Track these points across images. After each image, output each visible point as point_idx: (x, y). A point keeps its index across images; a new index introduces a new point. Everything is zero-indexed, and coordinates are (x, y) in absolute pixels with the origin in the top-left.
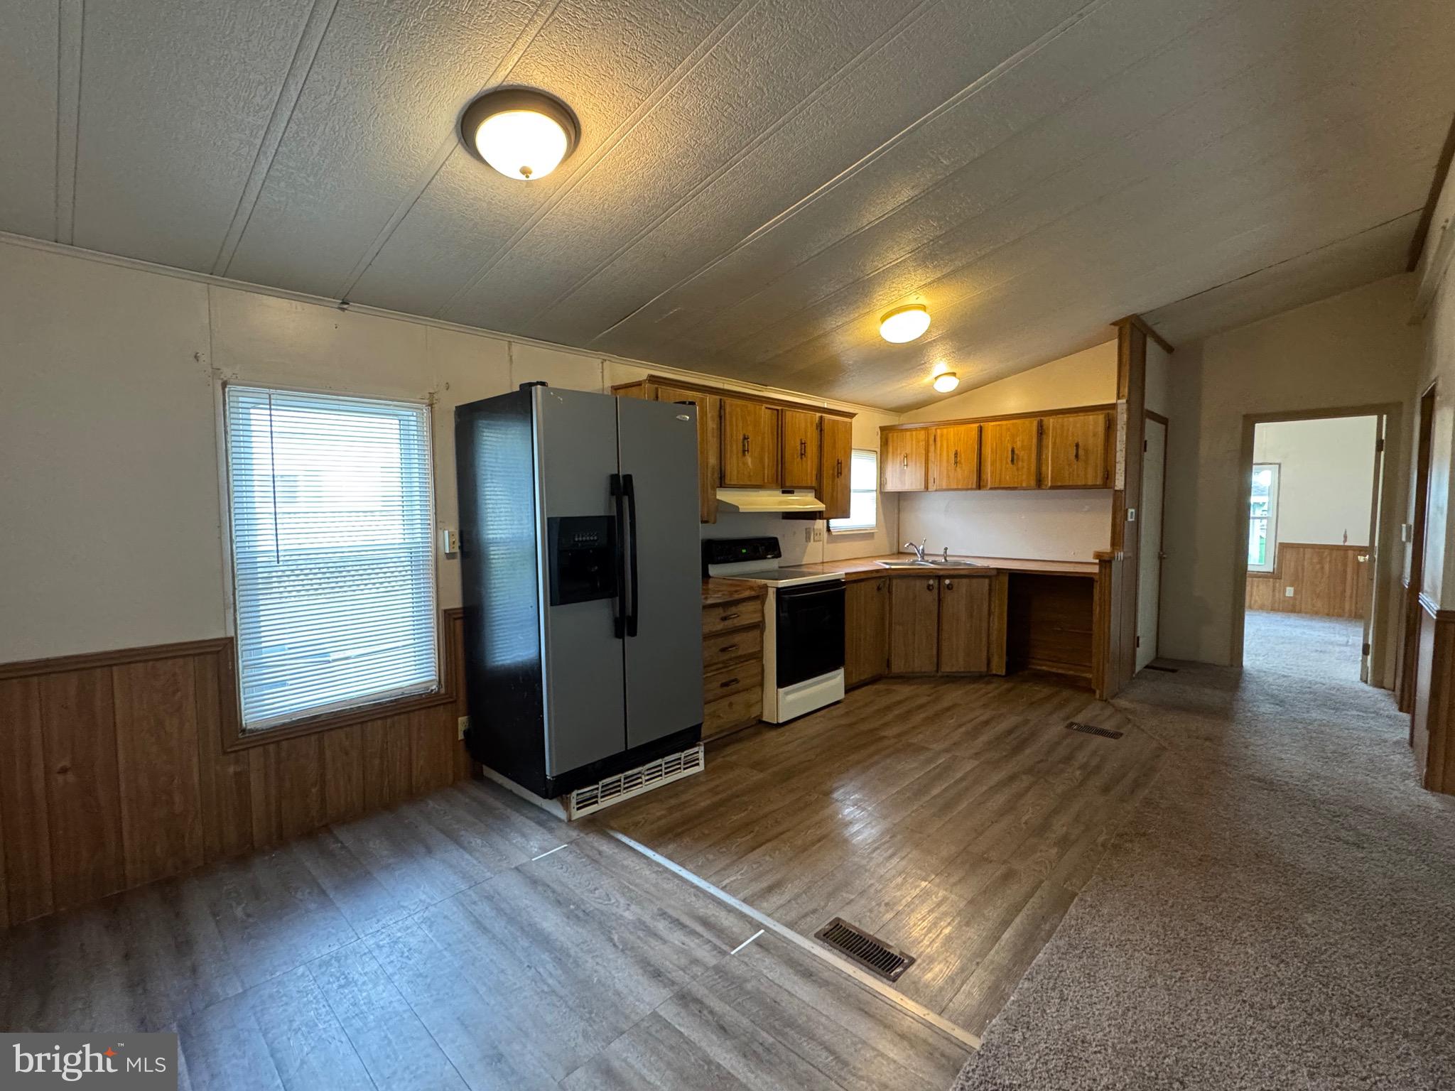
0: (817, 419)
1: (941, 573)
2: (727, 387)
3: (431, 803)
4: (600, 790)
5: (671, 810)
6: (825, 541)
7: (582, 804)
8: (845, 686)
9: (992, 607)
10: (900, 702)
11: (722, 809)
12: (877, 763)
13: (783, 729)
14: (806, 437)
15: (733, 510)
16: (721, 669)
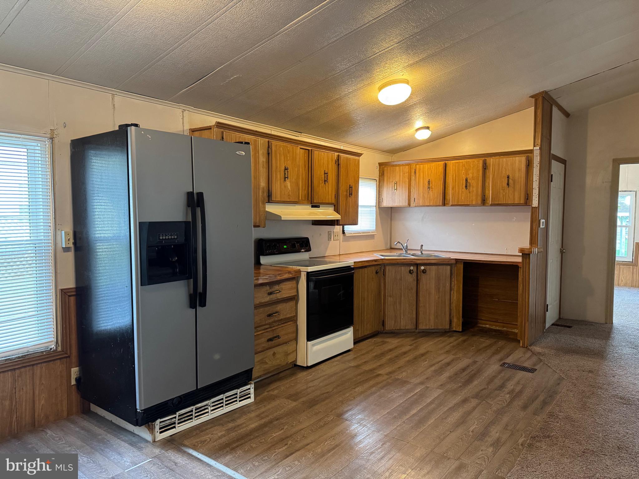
0: (336, 157)
1: (419, 262)
2: (273, 133)
3: (49, 432)
4: (177, 418)
5: (229, 430)
6: (341, 241)
7: (163, 429)
8: (354, 340)
9: (453, 285)
10: (391, 350)
11: (266, 429)
12: (374, 393)
13: (310, 370)
14: (328, 169)
15: (276, 218)
16: (267, 329)
